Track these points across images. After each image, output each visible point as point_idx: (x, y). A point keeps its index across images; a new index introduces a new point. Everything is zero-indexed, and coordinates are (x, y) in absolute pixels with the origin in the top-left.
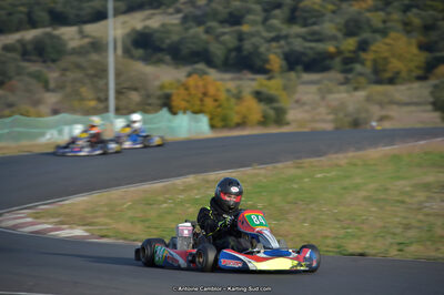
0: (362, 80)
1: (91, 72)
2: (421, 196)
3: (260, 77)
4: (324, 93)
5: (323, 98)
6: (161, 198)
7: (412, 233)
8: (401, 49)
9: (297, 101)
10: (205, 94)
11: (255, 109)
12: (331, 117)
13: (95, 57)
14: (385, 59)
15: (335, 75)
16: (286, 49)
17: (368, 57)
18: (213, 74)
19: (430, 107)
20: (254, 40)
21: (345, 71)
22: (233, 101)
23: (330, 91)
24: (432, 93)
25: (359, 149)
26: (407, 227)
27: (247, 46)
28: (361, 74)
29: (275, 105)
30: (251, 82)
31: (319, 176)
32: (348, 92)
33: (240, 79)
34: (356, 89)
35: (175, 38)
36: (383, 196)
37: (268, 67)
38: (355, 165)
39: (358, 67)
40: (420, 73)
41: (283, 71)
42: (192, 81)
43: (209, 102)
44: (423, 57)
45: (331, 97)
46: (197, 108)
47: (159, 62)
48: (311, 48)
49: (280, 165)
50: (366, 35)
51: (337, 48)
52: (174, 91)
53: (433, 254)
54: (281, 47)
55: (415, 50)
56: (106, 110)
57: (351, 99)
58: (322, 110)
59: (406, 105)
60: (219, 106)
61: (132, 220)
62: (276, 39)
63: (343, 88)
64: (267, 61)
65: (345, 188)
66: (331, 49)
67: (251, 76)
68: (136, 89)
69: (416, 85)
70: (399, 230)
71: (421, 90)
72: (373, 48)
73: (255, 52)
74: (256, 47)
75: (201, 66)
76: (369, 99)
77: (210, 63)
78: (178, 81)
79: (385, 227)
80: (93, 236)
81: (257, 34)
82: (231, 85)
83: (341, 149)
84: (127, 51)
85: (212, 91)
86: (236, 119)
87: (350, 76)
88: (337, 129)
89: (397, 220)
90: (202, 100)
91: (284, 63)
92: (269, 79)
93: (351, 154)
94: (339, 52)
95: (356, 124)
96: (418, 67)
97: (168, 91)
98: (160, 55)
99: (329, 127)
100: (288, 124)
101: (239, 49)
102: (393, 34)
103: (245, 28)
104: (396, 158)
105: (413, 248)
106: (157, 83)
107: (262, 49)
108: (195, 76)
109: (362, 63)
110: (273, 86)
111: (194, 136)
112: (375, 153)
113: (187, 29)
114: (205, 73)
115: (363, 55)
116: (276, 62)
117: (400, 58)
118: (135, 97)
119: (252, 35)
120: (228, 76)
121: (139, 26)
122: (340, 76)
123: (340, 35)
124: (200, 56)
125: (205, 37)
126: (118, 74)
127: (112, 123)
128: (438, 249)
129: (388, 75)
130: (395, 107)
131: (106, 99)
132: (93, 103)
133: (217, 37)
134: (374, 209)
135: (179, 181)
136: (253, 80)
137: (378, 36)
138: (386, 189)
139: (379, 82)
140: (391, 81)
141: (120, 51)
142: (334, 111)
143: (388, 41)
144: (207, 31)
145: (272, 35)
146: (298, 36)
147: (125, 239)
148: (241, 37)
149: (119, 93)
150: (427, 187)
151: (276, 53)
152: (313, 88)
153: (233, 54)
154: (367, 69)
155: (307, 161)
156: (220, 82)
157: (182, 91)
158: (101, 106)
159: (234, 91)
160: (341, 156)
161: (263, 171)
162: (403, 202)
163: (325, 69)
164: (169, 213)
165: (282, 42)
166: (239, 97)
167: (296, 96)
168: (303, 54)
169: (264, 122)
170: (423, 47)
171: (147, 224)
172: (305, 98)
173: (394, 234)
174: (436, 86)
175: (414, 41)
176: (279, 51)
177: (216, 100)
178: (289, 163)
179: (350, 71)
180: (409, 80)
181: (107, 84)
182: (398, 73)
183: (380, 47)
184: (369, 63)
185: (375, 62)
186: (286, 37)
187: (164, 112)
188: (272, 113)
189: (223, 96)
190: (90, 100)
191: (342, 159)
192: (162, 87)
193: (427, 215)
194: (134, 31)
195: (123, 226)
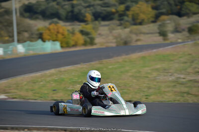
0: (127, 23)
1: (6, 24)
2: (155, 74)
3: (83, 24)
4: (111, 30)
5: (111, 32)
6: (40, 80)
7: (151, 91)
8: (144, 9)
9: (99, 34)
10: (58, 32)
11: (81, 38)
12: (115, 41)
13: (7, 17)
14: (138, 14)
15: (116, 22)
16: (94, 11)
17: (130, 13)
18: (61, 23)
19: (158, 35)
20: (79, 7)
21: (120, 20)
22: (71, 35)
23: (114, 29)
24: (159, 28)
25: (127, 54)
26: (149, 88)
27: (76, 10)
28: (127, 21)
29: (90, 36)
30: (78, 26)
31: (110, 67)
32: (121, 29)
33: (73, 25)
34: (125, 28)
35: (43, 7)
36: (138, 75)
37: (86, 19)
38: (126, 62)
39: (126, 18)
40: (153, 19)
41: (92, 21)
42: (52, 27)
43: (60, 36)
44: (154, 12)
45: (114, 32)
46: (54, 39)
47: (36, 18)
48: (105, 10)
49: (92, 63)
50: (129, 3)
51: (116, 9)
52: (44, 32)
53: (160, 99)
54: (91, 10)
55: (150, 9)
56: (13, 41)
57: (123, 32)
58: (111, 38)
59: (148, 34)
60: (65, 37)
61: (27, 90)
62: (89, 6)
63: (119, 27)
64: (85, 16)
65: (121, 72)
66: (113, 10)
67: (78, 23)
68: (26, 31)
69: (152, 25)
70: (145, 90)
71: (154, 27)
72: (132, 9)
73: (80, 13)
74: (80, 10)
75: (55, 20)
76: (131, 32)
77: (60, 18)
78: (45, 27)
79: (140, 89)
80: (9, 98)
81: (80, 5)
82: (70, 28)
83: (119, 55)
84: (21, 14)
85: (61, 31)
86: (72, 43)
87: (122, 22)
88: (117, 46)
89: (145, 85)
90: (56, 35)
91: (93, 17)
92: (87, 24)
93: (124, 57)
94: (117, 12)
95: (126, 43)
96: (152, 17)
97: (41, 31)
98: (37, 15)
99: (114, 45)
100: (95, 44)
101: (72, 12)
102: (140, 3)
103: (75, 2)
104: (143, 58)
105: (152, 97)
106: (36, 28)
107: (83, 11)
108: (53, 25)
109: (127, 16)
110: (88, 27)
111: (54, 51)
112: (135, 56)
113: (48, 3)
114: (57, 23)
115: (128, 13)
116: (89, 17)
117: (144, 13)
118: (26, 35)
119: (78, 5)
120: (68, 24)
121: (26, 3)
122: (118, 22)
123: (117, 4)
124: (55, 15)
125: (57, 7)
126: (18, 25)
127: (16, 47)
128: (163, 97)
129: (139, 21)
130: (142, 35)
131: (13, 36)
132: (7, 38)
133: (62, 7)
134: (135, 81)
135: (48, 72)
136: (79, 25)
137: (134, 4)
138: (140, 72)
139: (135, 24)
140: (141, 24)
141: (18, 14)
142: (116, 38)
143: (138, 6)
144: (58, 4)
145: (87, 5)
146: (99, 5)
147: (24, 99)
148: (73, 6)
149: (19, 33)
150: (157, 70)
151: (89, 13)
152: (106, 28)
153: (70, 14)
154: (130, 19)
155: (104, 61)
156: (64, 27)
157: (47, 31)
158: (11, 39)
159: (71, 30)
160: (119, 58)
161: (85, 66)
162: (147, 77)
163: (111, 19)
164: (43, 86)
165: (92, 8)
166: (73, 33)
167: (99, 32)
168: (101, 13)
169: (85, 44)
170: (154, 8)
171: (34, 92)
172: (103, 33)
173: (144, 91)
174: (160, 25)
175: (150, 6)
176: (90, 12)
177: (63, 35)
178: (97, 62)
179: (122, 20)
180: (148, 23)
181: (13, 30)
182: (143, 20)
183: (135, 8)
184: (130, 16)
185: (133, 15)
186: (93, 6)
187: (40, 41)
188: (88, 40)
189: (66, 33)
190: (6, 37)
191: (120, 59)
192: (38, 30)
193: (158, 82)
194: (24, 5)
195: (23, 93)
